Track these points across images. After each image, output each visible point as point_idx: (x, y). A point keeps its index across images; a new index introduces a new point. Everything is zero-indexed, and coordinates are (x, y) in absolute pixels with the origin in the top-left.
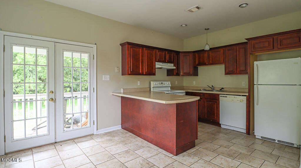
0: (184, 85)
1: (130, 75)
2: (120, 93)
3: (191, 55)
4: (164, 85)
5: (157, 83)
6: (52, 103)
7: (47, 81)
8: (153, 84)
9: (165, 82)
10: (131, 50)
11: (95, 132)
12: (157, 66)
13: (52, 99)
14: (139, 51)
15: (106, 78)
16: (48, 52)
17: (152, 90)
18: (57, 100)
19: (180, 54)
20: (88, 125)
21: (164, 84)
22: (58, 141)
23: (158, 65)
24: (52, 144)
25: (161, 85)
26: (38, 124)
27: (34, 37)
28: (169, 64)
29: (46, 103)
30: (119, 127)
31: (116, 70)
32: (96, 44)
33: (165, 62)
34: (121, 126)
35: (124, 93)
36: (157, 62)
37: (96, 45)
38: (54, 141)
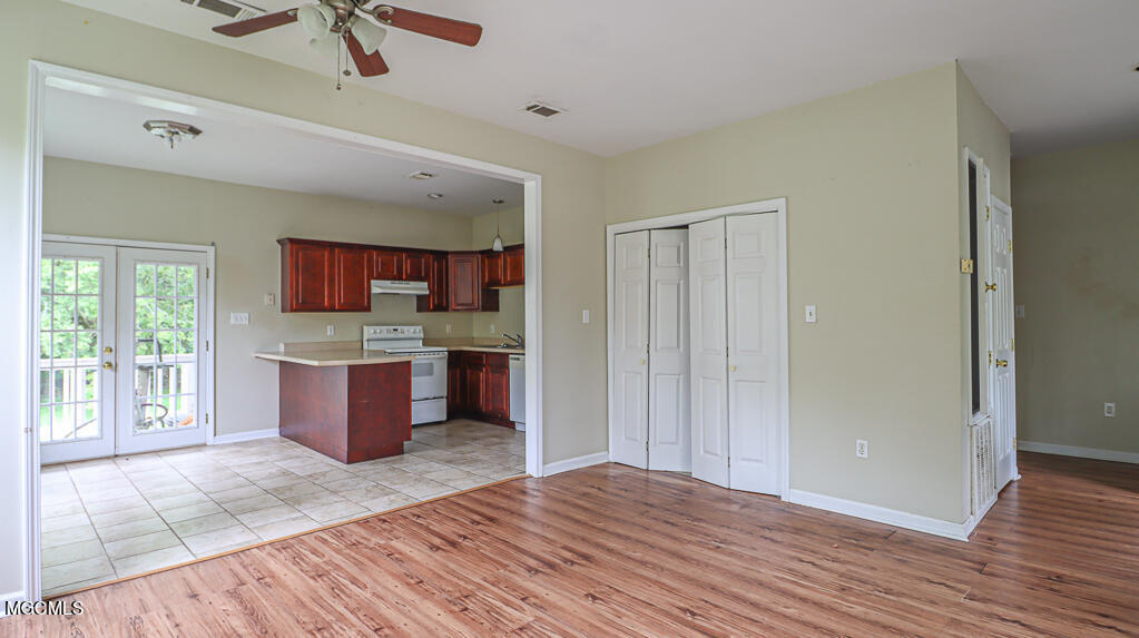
0: (475, 335)
1: (296, 311)
2: (277, 353)
3: (476, 260)
4: (401, 336)
5: (378, 329)
6: (109, 373)
7: (98, 325)
8: (368, 332)
9: (405, 328)
10: (300, 255)
11: (210, 440)
12: (375, 290)
13: (110, 365)
14: (323, 256)
15: (240, 318)
16: (102, 266)
17: (365, 346)
18: (119, 368)
19: (449, 257)
20: (194, 424)
21: (403, 332)
22: (121, 452)
23: (377, 287)
24: (108, 458)
25: (392, 335)
26: (78, 425)
27: (73, 239)
28: (413, 284)
29: (95, 377)
30: (274, 433)
31: (267, 300)
32: (213, 244)
33: (400, 279)
34: (278, 430)
35: (286, 354)
36: (377, 279)
37: (213, 248)
38: (112, 453)
